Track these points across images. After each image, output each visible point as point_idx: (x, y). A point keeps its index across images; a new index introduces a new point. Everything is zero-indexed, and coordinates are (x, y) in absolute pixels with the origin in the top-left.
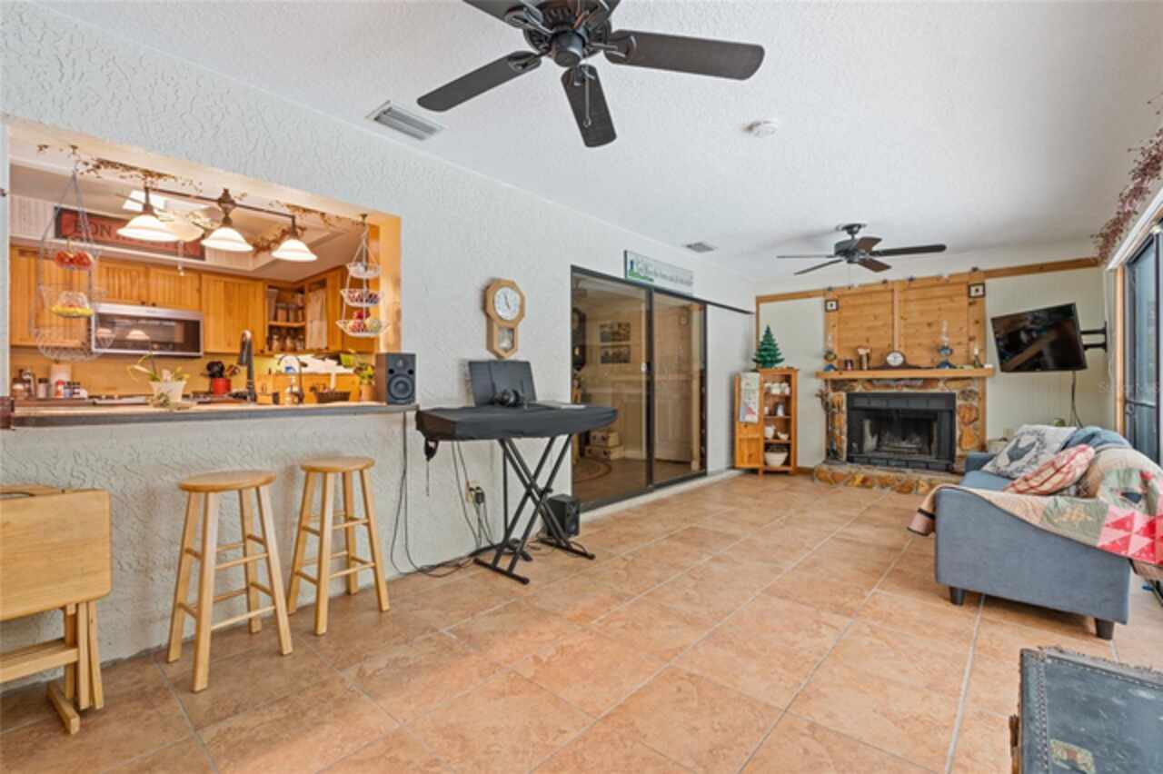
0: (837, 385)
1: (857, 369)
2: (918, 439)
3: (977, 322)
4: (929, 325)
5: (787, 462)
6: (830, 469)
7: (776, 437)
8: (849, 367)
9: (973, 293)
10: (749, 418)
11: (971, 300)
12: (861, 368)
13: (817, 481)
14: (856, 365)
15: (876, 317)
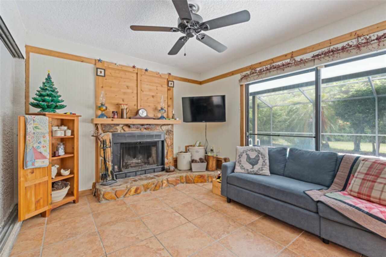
0: (106, 128)
1: (119, 118)
2: (141, 157)
3: (171, 99)
4: (153, 96)
5: (70, 193)
6: (113, 189)
7: (59, 174)
8: (116, 116)
9: (170, 85)
10: (39, 163)
11: (169, 88)
12: (122, 117)
13: (104, 201)
14: (120, 115)
15: (128, 87)
